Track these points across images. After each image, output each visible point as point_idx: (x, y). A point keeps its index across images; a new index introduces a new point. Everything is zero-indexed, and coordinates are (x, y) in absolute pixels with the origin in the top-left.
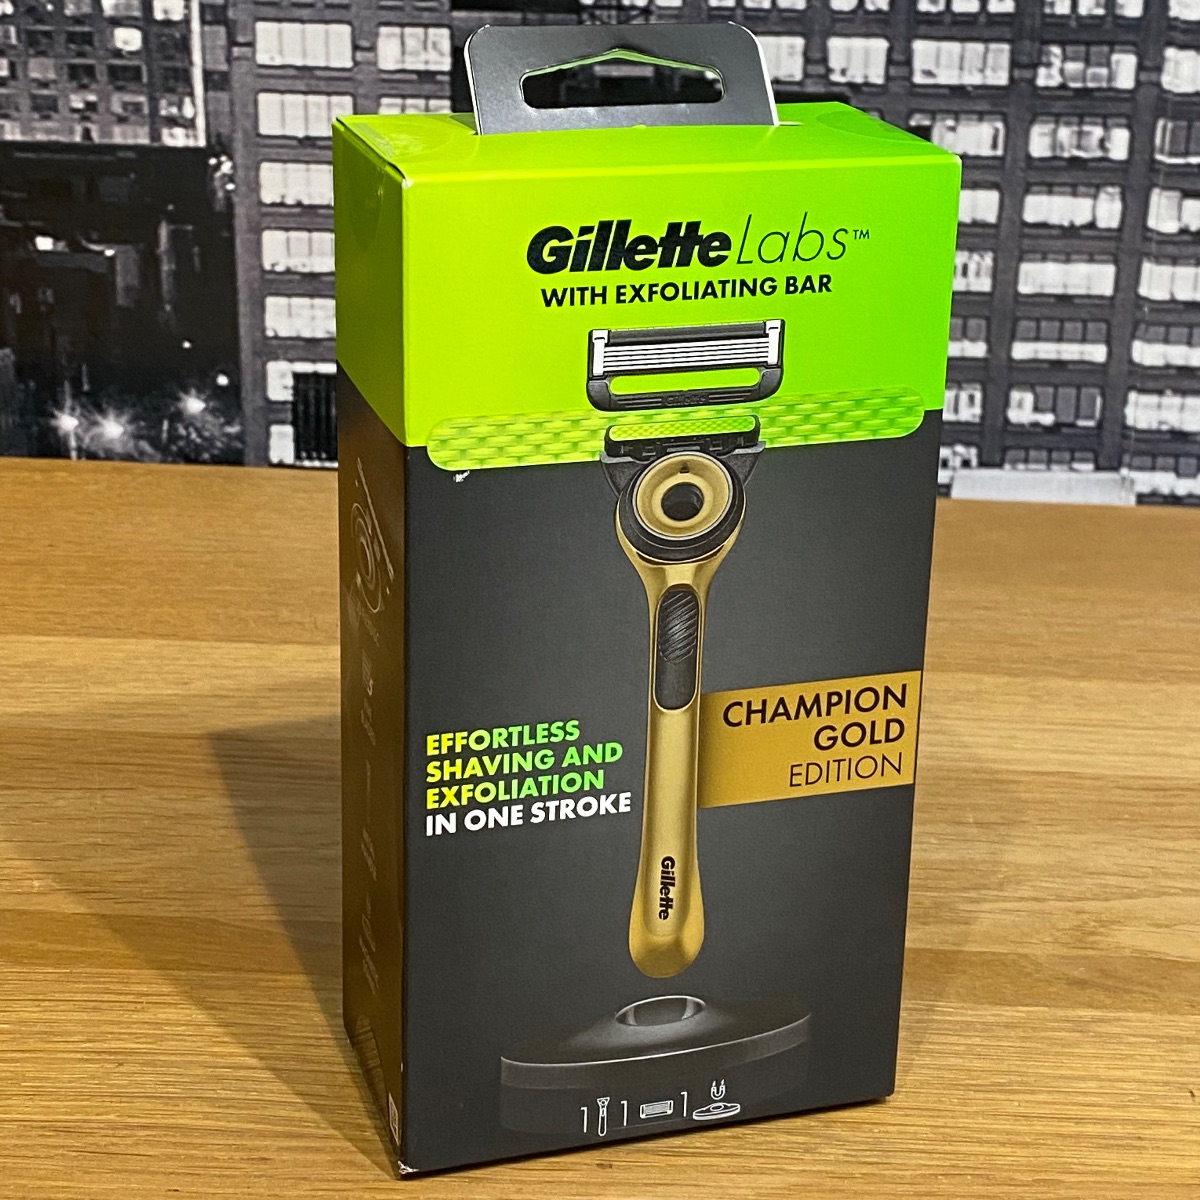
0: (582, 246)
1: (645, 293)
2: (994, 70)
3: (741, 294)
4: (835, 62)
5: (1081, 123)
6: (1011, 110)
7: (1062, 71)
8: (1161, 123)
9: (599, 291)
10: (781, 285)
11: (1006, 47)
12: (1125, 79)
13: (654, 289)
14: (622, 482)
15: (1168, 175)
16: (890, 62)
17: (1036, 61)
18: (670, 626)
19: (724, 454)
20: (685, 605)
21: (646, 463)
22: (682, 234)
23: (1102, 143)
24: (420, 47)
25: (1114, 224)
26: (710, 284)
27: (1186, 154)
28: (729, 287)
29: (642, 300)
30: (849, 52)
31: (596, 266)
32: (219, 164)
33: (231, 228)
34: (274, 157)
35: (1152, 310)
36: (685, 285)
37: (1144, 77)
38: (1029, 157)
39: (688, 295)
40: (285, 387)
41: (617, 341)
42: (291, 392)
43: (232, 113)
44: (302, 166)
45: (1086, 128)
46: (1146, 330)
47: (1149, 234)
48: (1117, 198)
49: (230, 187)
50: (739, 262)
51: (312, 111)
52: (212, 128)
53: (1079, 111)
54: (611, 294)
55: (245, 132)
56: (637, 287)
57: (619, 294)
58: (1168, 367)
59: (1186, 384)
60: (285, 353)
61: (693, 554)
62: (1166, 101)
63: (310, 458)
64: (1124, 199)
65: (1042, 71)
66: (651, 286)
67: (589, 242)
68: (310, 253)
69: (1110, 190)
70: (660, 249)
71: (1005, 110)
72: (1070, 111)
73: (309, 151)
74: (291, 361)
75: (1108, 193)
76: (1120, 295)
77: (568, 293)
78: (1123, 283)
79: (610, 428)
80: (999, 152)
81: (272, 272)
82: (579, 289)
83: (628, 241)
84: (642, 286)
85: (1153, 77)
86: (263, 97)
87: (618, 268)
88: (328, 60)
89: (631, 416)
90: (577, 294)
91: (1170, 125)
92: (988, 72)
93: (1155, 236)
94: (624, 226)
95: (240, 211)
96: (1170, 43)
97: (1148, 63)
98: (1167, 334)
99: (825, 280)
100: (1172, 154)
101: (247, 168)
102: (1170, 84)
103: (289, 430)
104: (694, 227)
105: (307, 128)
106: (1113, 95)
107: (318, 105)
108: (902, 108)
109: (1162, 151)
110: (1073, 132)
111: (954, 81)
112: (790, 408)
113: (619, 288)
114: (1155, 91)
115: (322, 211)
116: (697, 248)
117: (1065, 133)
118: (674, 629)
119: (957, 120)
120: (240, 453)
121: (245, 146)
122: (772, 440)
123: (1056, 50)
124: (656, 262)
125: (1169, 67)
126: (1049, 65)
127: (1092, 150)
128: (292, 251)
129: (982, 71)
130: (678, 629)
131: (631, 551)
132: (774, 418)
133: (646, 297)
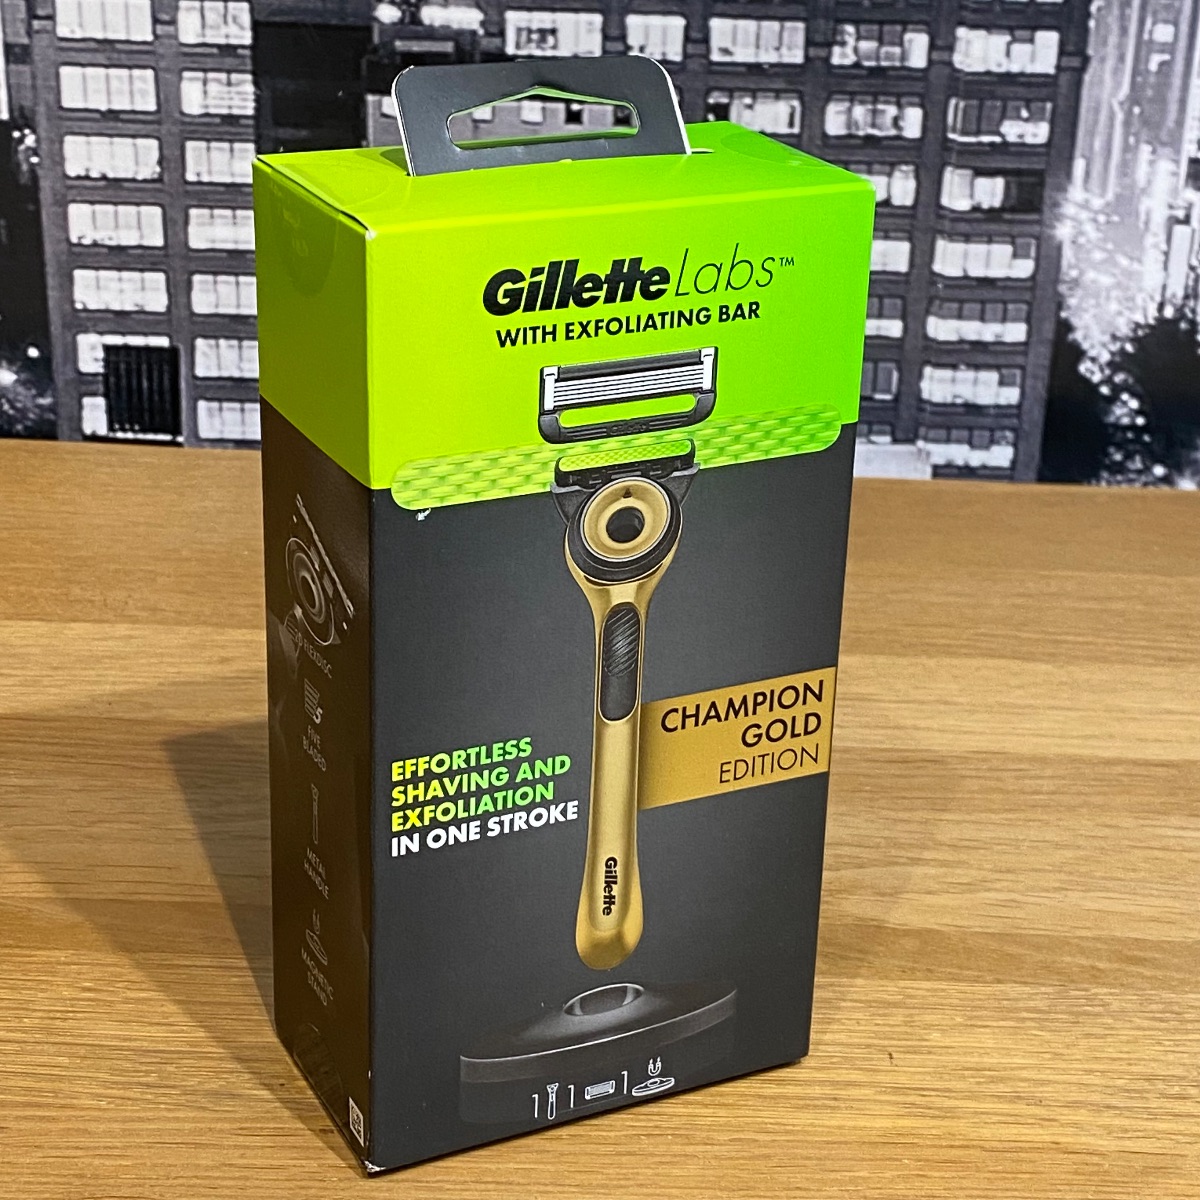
0: (534, 287)
1: (591, 329)
2: (790, 48)
3: (679, 325)
4: (633, 40)
5: (875, 102)
6: (806, 89)
7: (856, 50)
8: (953, 102)
11: (801, 25)
12: (918, 58)
13: (600, 324)
14: (571, 510)
15: (960, 153)
16: (687, 39)
17: (831, 40)
18: (614, 643)
20: (627, 622)
21: (592, 490)
22: (625, 270)
23: (896, 121)
24: (220, 20)
25: (909, 201)
26: (651, 317)
27: (978, 133)
28: (668, 319)
29: (589, 335)
30: (647, 29)
31: (547, 305)
32: (23, 137)
33: (37, 202)
34: (77, 130)
35: (946, 287)
37: (936, 56)
38: (825, 135)
39: (631, 328)
40: (96, 360)
42: (102, 364)
43: (34, 87)
44: (106, 140)
45: (880, 107)
46: (940, 307)
47: (942, 212)
48: (911, 175)
49: (34, 160)
50: (677, 294)
51: (114, 84)
52: (14, 101)
53: (872, 90)
54: (561, 332)
55: (47, 104)
56: (584, 324)
57: (568, 331)
58: (962, 342)
59: (980, 358)
60: (95, 325)
62: (958, 79)
63: (124, 430)
64: (917, 177)
65: (836, 50)
66: (597, 322)
67: (541, 282)
68: (117, 226)
69: (904, 168)
70: (605, 286)
71: (801, 88)
72: (863, 89)
73: (111, 124)
74: (101, 333)
75: (902, 171)
76: (915, 271)
77: (521, 333)
78: (918, 260)
79: (560, 459)
80: (796, 130)
81: (80, 245)
82: (531, 329)
83: (577, 279)
84: (588, 323)
85: (944, 56)
86: (65, 71)
87: (566, 306)
88: (128, 32)
89: (579, 447)
90: (530, 333)
91: (962, 104)
92: (784, 50)
93: (947, 213)
94: (573, 265)
95: (45, 184)
96: (962, 23)
97: (939, 43)
98: (960, 309)
99: (754, 307)
100: (964, 133)
101: (52, 142)
102: (961, 63)
103: (101, 401)
104: (636, 262)
105: (109, 102)
106: (907, 74)
107: (119, 78)
108: (699, 85)
109: (954, 130)
110: (868, 110)
111: (751, 59)
114: (947, 71)
115: (126, 185)
116: (639, 283)
117: (860, 112)
118: (617, 646)
119: (754, 98)
120: (53, 424)
121: (49, 119)
122: (706, 462)
123: (850, 29)
124: (602, 299)
125: (960, 46)
126: (843, 44)
127: (888, 129)
128: (98, 224)
129: (778, 49)
130: (621, 644)
131: (579, 575)
133: (592, 332)
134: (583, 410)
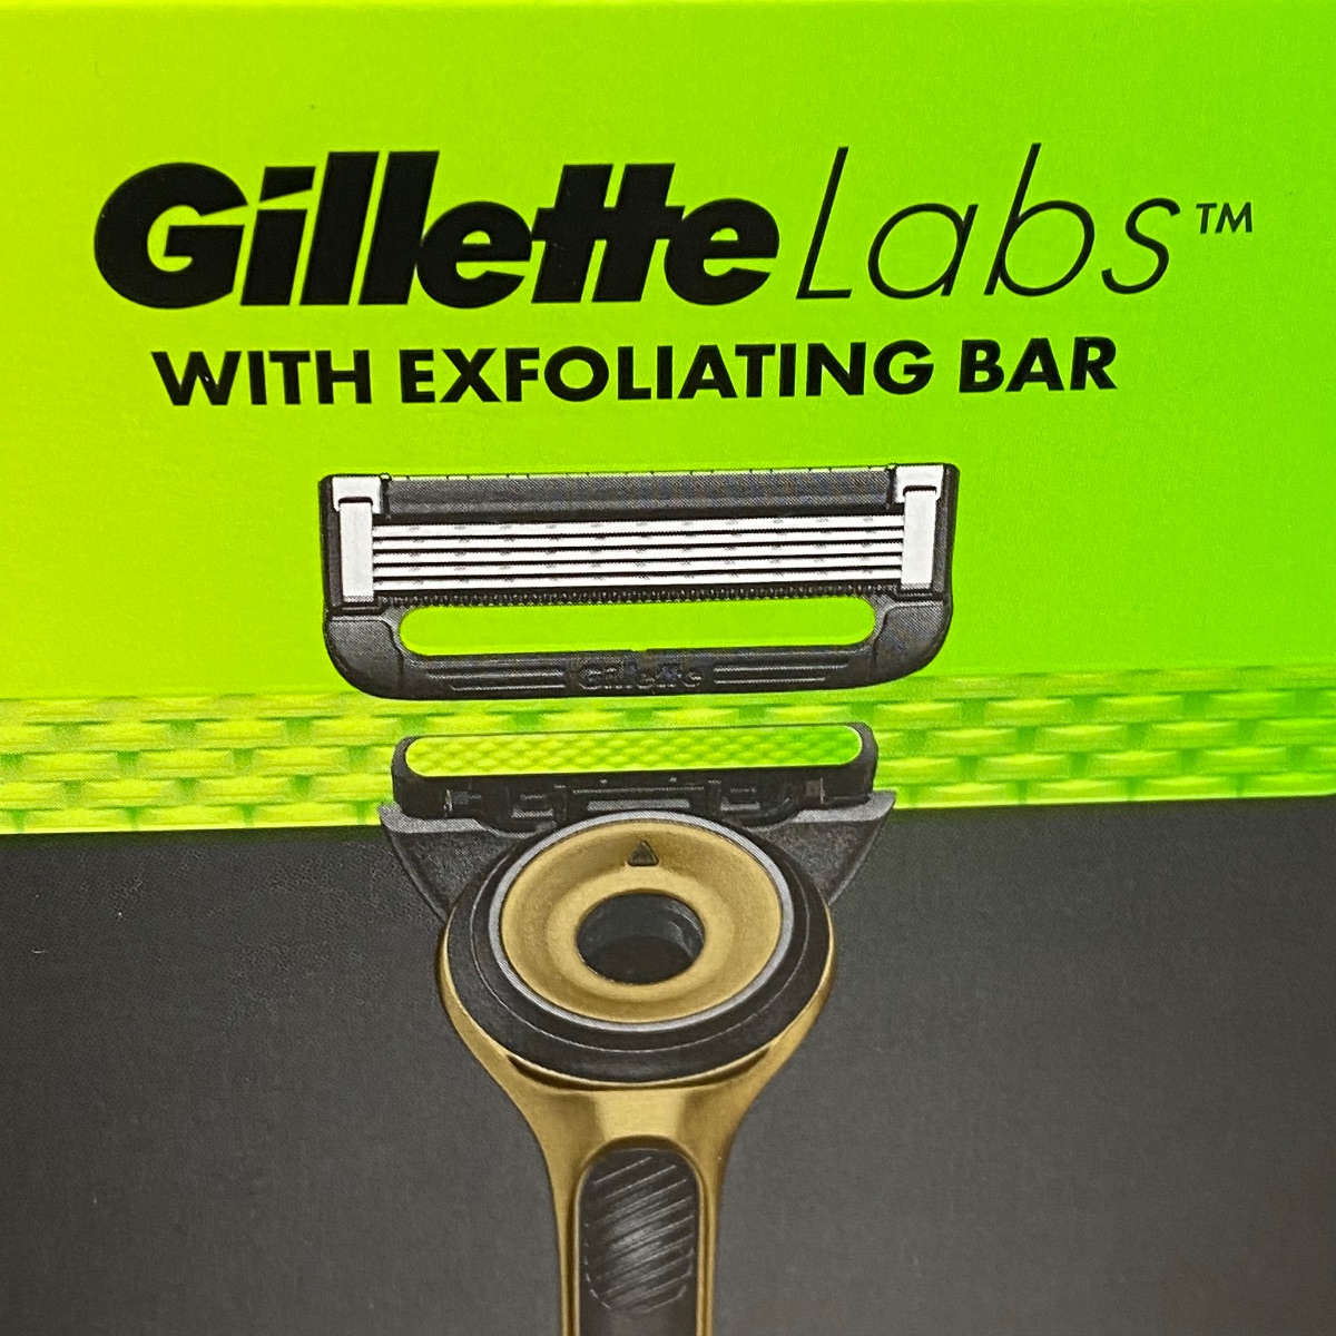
0: (278, 231)
1: (494, 374)
3: (814, 388)
9: (343, 362)
10: (946, 365)
13: (526, 364)
14: (454, 885)
18: (619, 1230)
19: (764, 822)
20: (657, 1186)
21: (523, 836)
22: (611, 200)
26: (709, 355)
28: (771, 366)
29: (486, 394)
31: (328, 288)
36: (626, 355)
39: (637, 385)
41: (411, 508)
50: (804, 293)
54: (387, 377)
56: (469, 356)
57: (410, 375)
61: (676, 1066)
66: (514, 357)
67: (300, 215)
70: (538, 248)
77: (243, 368)
79: (408, 742)
82: (275, 356)
83: (433, 215)
84: (484, 356)
87: (401, 297)
89: (473, 715)
90: (274, 373)
94: (414, 171)
99: (1094, 354)
104: (650, 181)
112: (974, 709)
113: (408, 358)
116: (661, 246)
118: (628, 1240)
122: (914, 790)
124: (528, 287)
130: (639, 1239)
131: (492, 1053)
132: (923, 733)
133: (498, 384)
134: (480, 611)
